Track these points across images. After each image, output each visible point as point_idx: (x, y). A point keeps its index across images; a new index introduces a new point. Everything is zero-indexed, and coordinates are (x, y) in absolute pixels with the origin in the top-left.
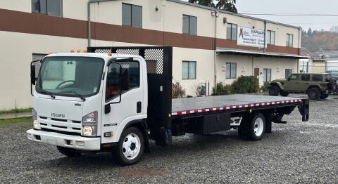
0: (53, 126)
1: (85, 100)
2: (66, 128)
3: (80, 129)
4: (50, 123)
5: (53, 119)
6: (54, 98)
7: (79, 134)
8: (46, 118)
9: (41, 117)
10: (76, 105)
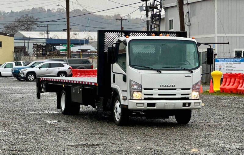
0: (159, 95)
1: (192, 72)
2: (175, 95)
3: (188, 94)
4: (156, 93)
5: (159, 89)
6: (161, 72)
7: (188, 99)
8: (152, 89)
9: (145, 89)
10: (186, 76)
